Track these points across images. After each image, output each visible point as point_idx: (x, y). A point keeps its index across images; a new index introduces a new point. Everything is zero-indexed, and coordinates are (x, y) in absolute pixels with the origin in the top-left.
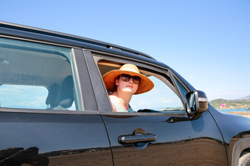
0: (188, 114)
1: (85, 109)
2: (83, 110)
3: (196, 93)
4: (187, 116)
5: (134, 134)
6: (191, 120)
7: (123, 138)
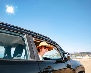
0: (63, 60)
1: (31, 59)
2: (30, 59)
3: (67, 53)
4: (63, 61)
5: (48, 68)
6: (64, 62)
7: (45, 70)
